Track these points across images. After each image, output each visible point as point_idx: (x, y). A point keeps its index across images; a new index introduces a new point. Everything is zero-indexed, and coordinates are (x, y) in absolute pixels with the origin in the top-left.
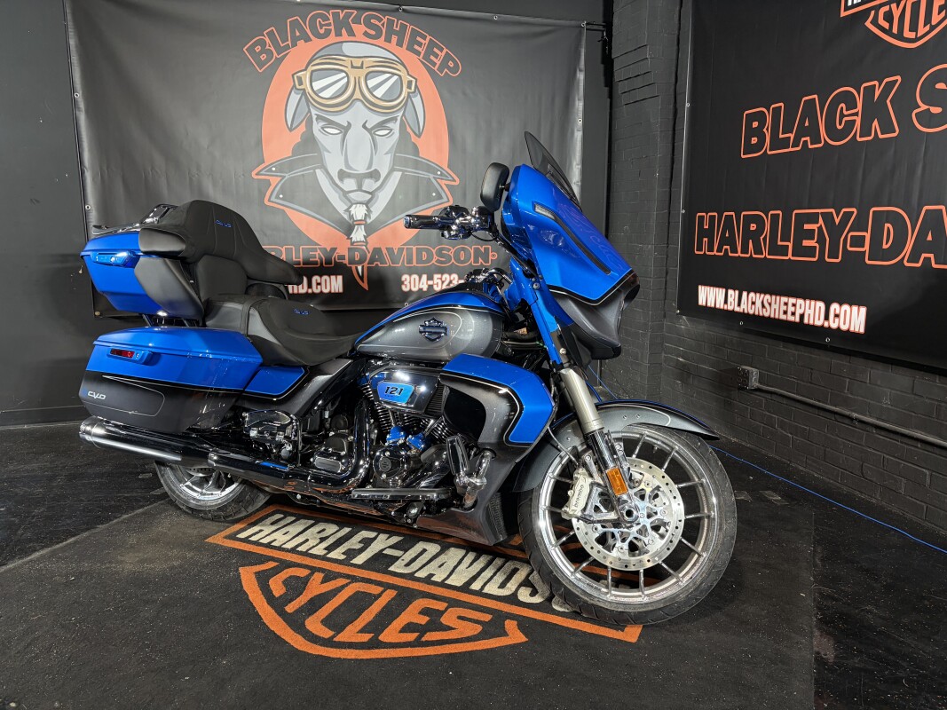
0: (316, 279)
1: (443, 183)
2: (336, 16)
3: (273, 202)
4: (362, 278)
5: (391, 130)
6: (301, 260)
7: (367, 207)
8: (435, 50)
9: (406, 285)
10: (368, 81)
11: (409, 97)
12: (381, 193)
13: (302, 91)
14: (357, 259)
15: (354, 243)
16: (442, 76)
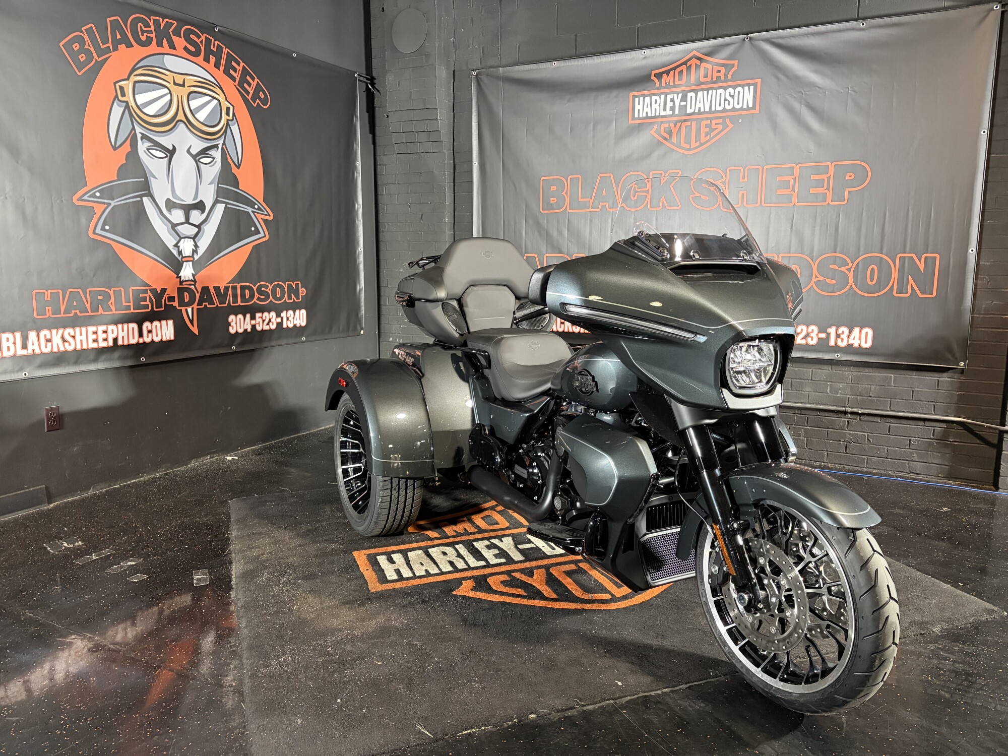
0: (146, 325)
1: (260, 216)
2: (157, 23)
3: (98, 234)
4: (192, 322)
5: (214, 158)
6: (131, 304)
7: (195, 242)
8: (248, 78)
9: (233, 326)
10: (190, 102)
11: (228, 124)
12: (207, 226)
13: (125, 104)
14: (186, 300)
15: (183, 281)
16: (255, 106)
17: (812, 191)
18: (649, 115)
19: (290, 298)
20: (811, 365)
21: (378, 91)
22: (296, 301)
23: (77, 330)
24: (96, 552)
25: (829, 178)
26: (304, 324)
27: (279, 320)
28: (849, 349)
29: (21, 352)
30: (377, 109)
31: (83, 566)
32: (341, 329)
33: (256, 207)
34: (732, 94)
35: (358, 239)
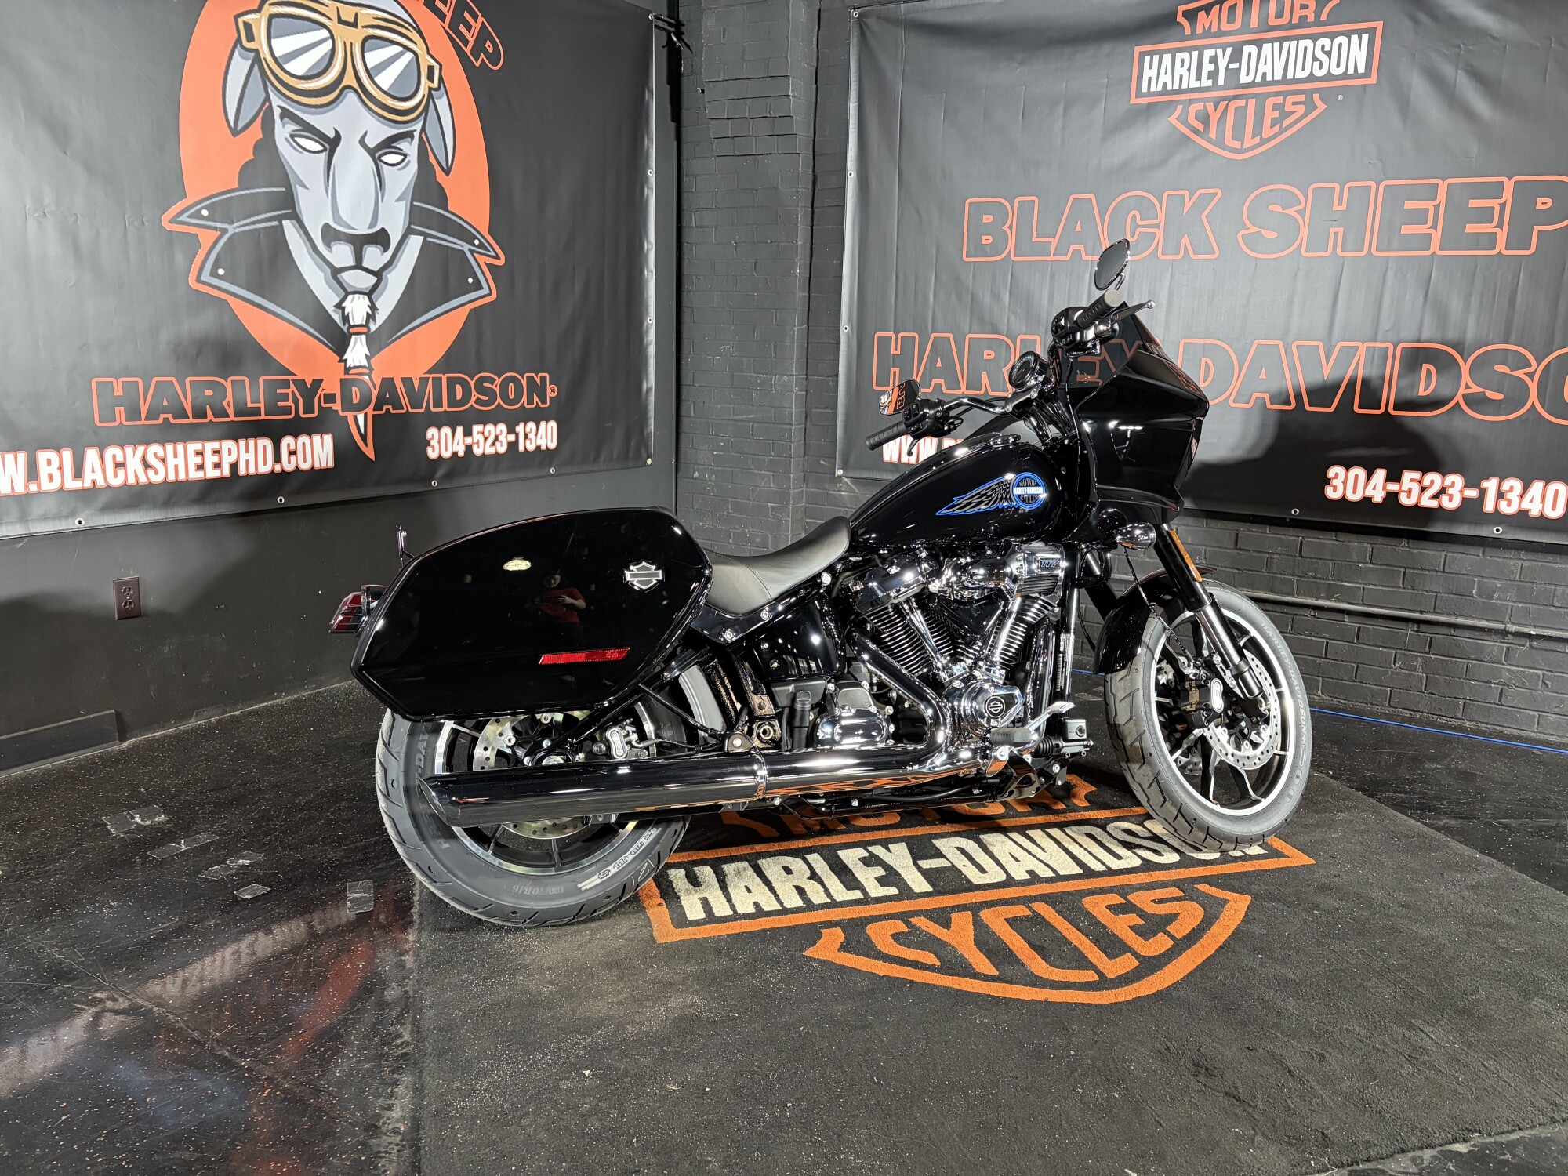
0: (287, 441)
1: (482, 259)
3: (204, 283)
4: (364, 437)
5: (405, 156)
6: (262, 405)
7: (370, 299)
8: (466, 15)
9: (433, 447)
10: (366, 55)
11: (430, 96)
12: (392, 273)
13: (253, 54)
14: (355, 401)
15: (350, 368)
16: (477, 65)
17: (1470, 228)
18: (1169, 87)
19: (530, 401)
20: (1444, 546)
21: (688, 46)
22: (541, 406)
23: (170, 447)
24: (189, 836)
25: (1503, 206)
26: (553, 445)
27: (512, 438)
28: (1522, 518)
29: (72, 484)
30: (684, 79)
31: (162, 863)
32: (615, 456)
33: (477, 242)
34: (1327, 48)
35: (647, 302)
